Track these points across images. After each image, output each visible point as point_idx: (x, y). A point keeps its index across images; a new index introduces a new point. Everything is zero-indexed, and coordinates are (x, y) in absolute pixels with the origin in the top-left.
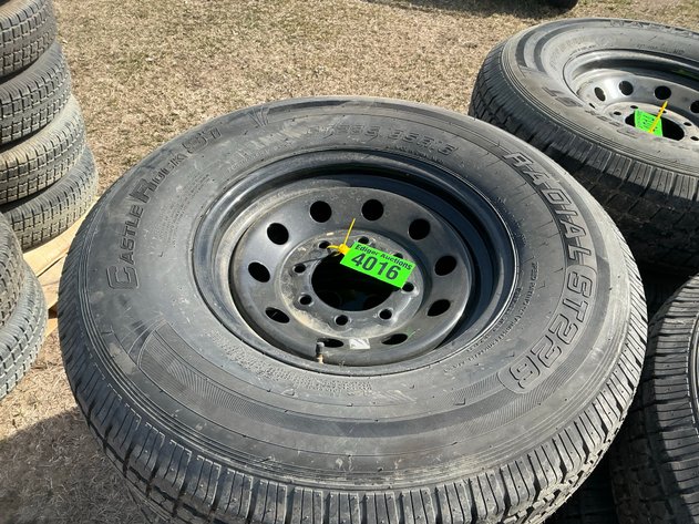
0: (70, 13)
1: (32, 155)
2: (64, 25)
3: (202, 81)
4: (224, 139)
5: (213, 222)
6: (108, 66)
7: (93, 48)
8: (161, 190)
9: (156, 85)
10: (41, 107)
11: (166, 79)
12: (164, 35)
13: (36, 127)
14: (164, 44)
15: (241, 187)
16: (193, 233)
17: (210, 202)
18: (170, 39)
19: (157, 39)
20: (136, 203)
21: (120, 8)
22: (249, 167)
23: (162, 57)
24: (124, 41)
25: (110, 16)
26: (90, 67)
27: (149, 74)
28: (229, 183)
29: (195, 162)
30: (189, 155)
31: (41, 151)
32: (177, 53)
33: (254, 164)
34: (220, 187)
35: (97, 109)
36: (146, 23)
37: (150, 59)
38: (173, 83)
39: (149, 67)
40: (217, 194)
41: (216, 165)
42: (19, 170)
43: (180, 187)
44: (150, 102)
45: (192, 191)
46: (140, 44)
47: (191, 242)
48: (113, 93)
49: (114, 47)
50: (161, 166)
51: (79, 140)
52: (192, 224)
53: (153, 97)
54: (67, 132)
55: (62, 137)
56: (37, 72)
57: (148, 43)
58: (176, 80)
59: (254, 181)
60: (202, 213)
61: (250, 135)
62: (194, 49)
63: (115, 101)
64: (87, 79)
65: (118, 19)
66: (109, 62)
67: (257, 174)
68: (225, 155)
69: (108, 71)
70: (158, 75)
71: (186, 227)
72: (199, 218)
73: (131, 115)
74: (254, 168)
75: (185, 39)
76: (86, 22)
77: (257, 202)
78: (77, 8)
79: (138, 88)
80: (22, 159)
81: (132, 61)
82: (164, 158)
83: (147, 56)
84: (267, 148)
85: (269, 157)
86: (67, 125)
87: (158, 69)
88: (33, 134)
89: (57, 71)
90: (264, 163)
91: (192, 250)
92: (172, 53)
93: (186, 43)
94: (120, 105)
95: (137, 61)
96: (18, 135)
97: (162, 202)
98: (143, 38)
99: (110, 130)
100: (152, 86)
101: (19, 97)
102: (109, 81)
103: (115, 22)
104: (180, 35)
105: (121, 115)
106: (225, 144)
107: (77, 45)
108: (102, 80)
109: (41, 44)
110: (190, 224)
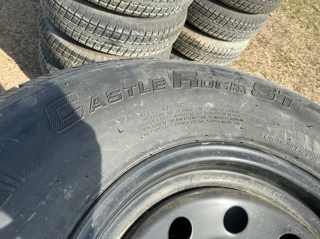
0: (285, 24)
1: (207, 46)
2: (278, 25)
3: (302, 91)
4: (288, 112)
5: (199, 154)
6: (274, 51)
7: (278, 41)
8: (197, 92)
9: (283, 74)
10: (231, 32)
11: (289, 76)
12: (309, 62)
13: (220, 37)
14: (305, 65)
15: (255, 156)
16: (173, 144)
17: (218, 138)
18: (309, 65)
19: (304, 61)
20: (167, 79)
21: (304, 39)
22: (280, 150)
23: (298, 68)
24: (291, 49)
25: (298, 38)
26: (269, 45)
27: (285, 68)
28: (250, 143)
29: (246, 103)
30: (249, 94)
31: (211, 47)
32: (305, 72)
33: (287, 153)
34: (239, 138)
35: (252, 60)
36: (308, 52)
37: (292, 64)
38: (290, 80)
39: (289, 66)
40: (230, 139)
41: (258, 121)
42: (197, 46)
43: (211, 105)
44: (273, 77)
45: (215, 117)
46: (296, 56)
47: (160, 149)
48: (264, 61)
49: (285, 48)
50: (221, 79)
51: (229, 59)
52: (182, 138)
53: (276, 77)
54: (229, 51)
55: (225, 51)
56: (246, 18)
57: (299, 58)
58: (293, 80)
59: (271, 163)
60: (200, 139)
61: (312, 131)
62: (314, 77)
63: (262, 64)
64: (262, 48)
65: (298, 41)
66: (277, 50)
67: (280, 162)
68: (274, 123)
69: (272, 53)
70: (288, 72)
71: (176, 134)
72: (193, 140)
73: (260, 74)
74: (283, 155)
75: (315, 71)
76: (286, 32)
77: (253, 179)
78: (289, 25)
79: (275, 68)
80: (202, 43)
81: (285, 58)
82: (230, 77)
83: (293, 62)
84: (312, 153)
85: (305, 162)
86: (232, 49)
87: (291, 70)
88: (216, 38)
89: (253, 25)
90: (295, 161)
91: (152, 156)
92: (303, 70)
93: (314, 73)
94: (261, 67)
95: (287, 60)
96: (211, 33)
97: (185, 99)
98: (300, 56)
99: (246, 71)
100: (281, 73)
101: (228, 20)
102: (268, 56)
103: (297, 41)
104: (315, 67)
105: (257, 70)
106: (284, 116)
107: (273, 36)
108: (266, 53)
109: (260, 9)
110: (179, 136)
